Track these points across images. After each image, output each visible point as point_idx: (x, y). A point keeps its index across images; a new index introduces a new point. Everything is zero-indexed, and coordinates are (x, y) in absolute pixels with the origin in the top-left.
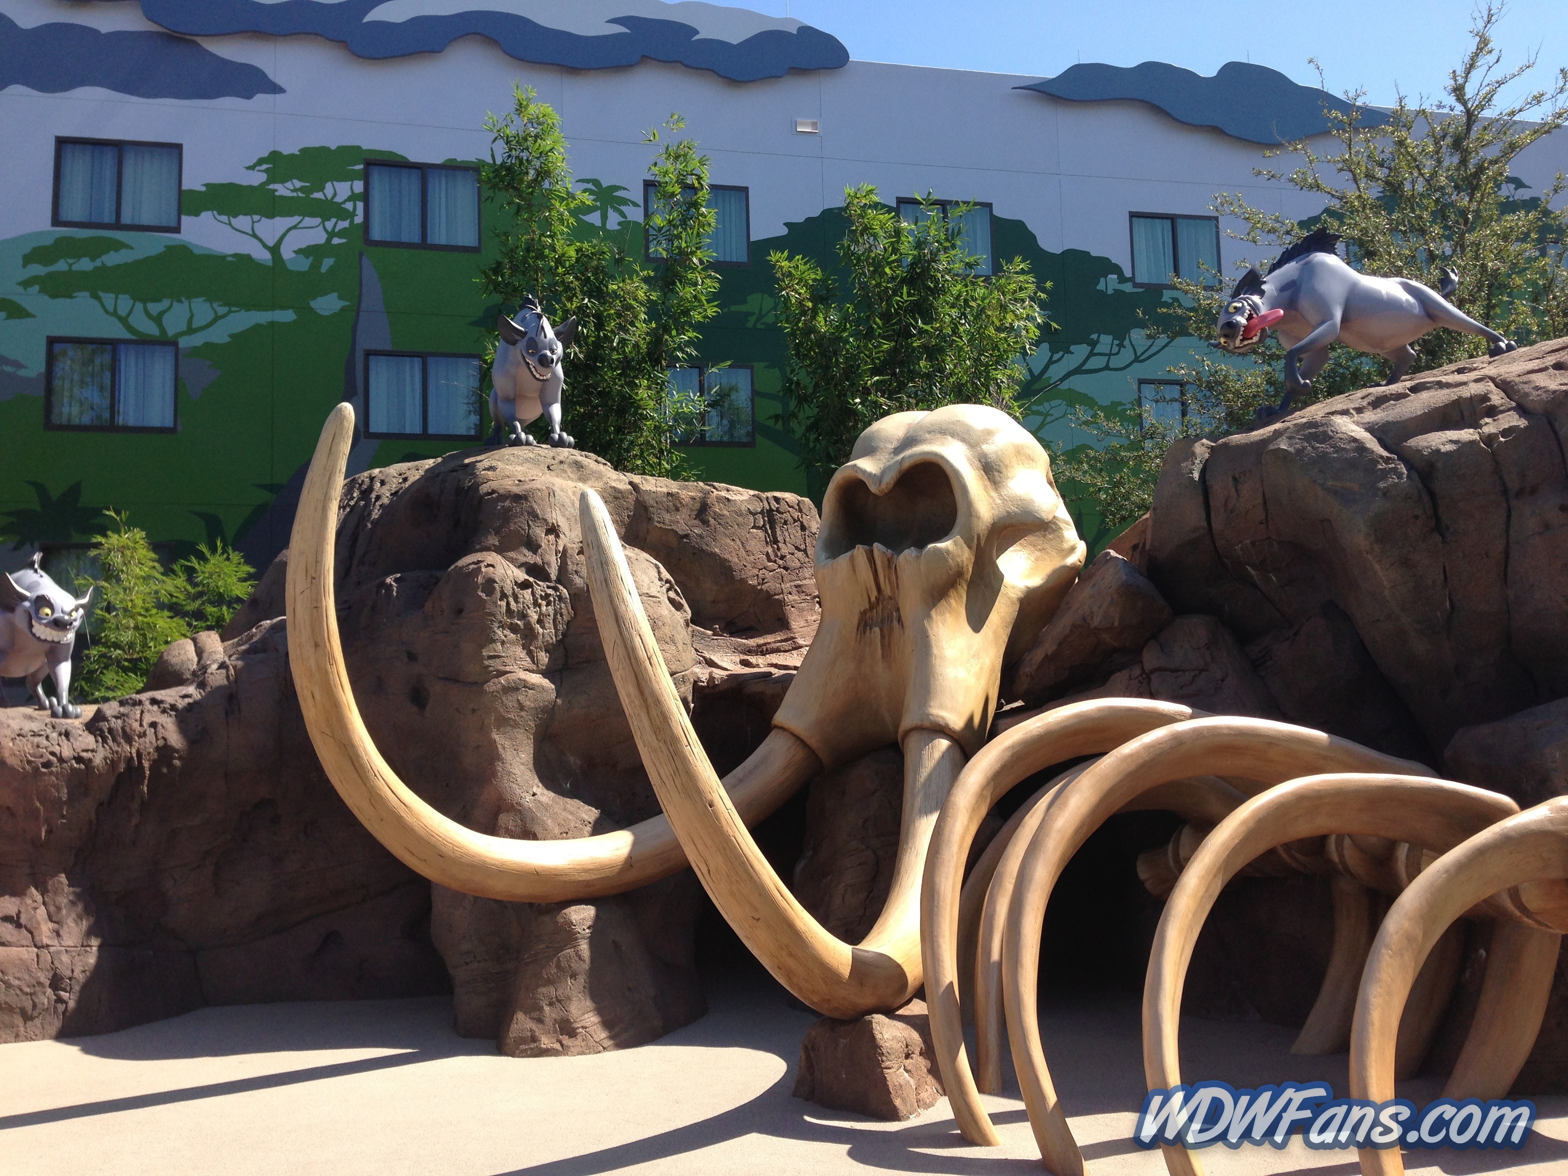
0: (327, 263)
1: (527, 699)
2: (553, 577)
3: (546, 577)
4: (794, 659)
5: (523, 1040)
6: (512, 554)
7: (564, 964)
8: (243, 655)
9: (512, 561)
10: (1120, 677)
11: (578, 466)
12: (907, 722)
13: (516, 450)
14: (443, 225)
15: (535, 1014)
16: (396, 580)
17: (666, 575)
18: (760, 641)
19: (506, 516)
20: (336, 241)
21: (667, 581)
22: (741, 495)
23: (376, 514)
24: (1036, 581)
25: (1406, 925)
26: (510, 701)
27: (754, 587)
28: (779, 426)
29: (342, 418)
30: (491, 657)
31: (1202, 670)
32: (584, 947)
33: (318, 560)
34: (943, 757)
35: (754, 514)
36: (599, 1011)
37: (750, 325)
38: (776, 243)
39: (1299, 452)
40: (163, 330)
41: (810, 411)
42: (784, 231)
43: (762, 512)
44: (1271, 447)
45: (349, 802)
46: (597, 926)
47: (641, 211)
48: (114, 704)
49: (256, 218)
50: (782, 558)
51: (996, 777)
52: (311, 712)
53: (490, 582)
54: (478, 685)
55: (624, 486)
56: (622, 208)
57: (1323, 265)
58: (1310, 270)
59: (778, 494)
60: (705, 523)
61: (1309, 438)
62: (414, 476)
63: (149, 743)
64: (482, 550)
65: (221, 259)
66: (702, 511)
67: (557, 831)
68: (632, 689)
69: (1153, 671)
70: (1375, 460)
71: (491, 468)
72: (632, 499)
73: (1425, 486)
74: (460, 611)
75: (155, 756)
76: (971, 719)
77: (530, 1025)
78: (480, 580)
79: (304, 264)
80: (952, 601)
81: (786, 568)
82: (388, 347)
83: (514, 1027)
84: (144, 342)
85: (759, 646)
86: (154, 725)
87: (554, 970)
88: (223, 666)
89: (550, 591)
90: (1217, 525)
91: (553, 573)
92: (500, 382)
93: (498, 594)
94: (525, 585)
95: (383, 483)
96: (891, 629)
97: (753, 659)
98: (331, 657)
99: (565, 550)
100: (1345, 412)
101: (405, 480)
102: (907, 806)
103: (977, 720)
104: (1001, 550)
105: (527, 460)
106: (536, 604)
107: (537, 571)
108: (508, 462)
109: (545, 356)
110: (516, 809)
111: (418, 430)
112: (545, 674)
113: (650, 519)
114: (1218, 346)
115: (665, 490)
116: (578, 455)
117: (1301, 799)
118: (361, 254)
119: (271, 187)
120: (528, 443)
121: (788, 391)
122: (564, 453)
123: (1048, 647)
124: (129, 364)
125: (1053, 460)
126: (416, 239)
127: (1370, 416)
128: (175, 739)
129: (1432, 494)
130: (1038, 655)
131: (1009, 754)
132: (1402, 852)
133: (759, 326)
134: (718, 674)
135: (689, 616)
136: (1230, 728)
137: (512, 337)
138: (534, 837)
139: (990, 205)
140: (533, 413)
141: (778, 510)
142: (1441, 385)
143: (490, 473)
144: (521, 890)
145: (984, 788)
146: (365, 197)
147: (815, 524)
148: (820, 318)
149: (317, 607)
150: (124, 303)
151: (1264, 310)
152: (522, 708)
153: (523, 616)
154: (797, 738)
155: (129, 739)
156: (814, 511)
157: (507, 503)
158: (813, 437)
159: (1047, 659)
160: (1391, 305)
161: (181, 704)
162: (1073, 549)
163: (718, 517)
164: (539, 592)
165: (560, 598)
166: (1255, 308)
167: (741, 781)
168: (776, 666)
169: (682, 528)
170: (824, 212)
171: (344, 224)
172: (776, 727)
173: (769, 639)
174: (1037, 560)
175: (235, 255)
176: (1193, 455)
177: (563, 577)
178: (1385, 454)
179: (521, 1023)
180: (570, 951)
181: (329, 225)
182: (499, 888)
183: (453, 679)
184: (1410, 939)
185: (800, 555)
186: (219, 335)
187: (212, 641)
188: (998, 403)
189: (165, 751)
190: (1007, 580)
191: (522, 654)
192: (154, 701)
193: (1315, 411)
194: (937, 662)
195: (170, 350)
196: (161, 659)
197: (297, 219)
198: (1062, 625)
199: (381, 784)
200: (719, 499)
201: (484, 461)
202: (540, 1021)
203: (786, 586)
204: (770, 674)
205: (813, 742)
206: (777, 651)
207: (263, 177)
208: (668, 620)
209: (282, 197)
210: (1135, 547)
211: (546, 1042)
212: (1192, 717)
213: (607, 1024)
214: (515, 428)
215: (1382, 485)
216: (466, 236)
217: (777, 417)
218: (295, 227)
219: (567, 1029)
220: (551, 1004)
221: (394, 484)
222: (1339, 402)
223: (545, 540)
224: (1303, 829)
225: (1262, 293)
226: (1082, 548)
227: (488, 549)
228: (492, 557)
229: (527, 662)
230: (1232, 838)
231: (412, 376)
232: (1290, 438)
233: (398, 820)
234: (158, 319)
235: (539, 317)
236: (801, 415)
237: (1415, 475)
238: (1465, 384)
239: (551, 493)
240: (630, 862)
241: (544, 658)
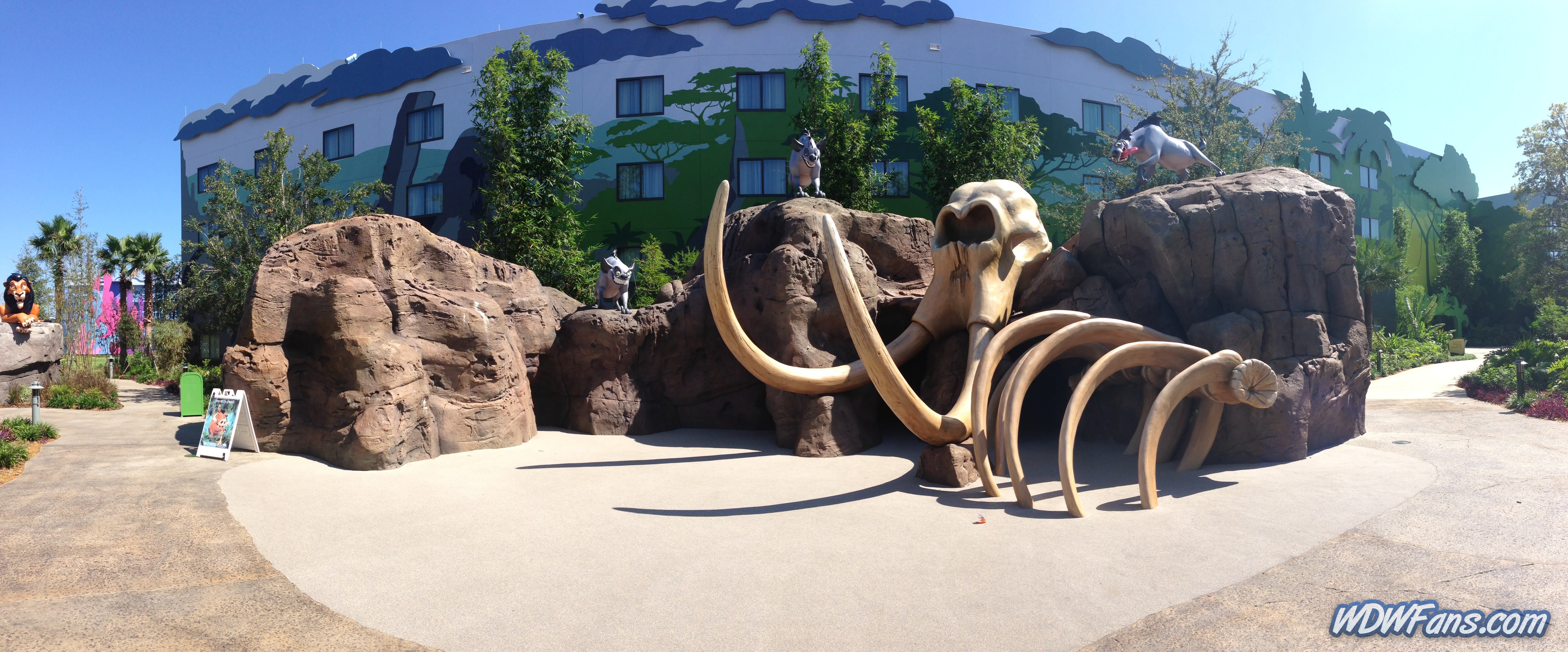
0: (722, 121)
1: (805, 308)
2: (816, 255)
3: (812, 255)
4: (922, 292)
5: (803, 450)
6: (798, 245)
7: (821, 420)
8: (690, 289)
9: (798, 248)
10: (1063, 302)
11: (827, 206)
12: (971, 319)
13: (799, 199)
14: (770, 101)
15: (809, 440)
16: (750, 257)
17: (866, 254)
18: (908, 284)
19: (795, 228)
20: (725, 111)
21: (866, 257)
22: (900, 219)
23: (742, 229)
24: (1030, 259)
25: (1164, 401)
26: (797, 309)
27: (905, 260)
28: (920, 188)
29: (724, 187)
30: (789, 290)
31: (1097, 299)
32: (829, 414)
33: (716, 249)
34: (986, 335)
35: (906, 227)
36: (836, 439)
37: (908, 141)
38: (920, 103)
39: (1140, 208)
40: (658, 156)
41: (933, 181)
42: (924, 97)
43: (909, 227)
44: (1129, 205)
45: (731, 349)
46: (835, 405)
47: (858, 88)
48: (644, 309)
49: (692, 104)
50: (918, 247)
51: (1006, 343)
52: (715, 312)
53: (789, 257)
54: (784, 302)
55: (847, 215)
56: (849, 87)
57: (1155, 130)
58: (1149, 132)
59: (917, 219)
60: (884, 231)
61: (1143, 203)
62: (757, 212)
63: (656, 324)
64: (784, 244)
65: (679, 123)
66: (883, 226)
67: (817, 365)
68: (845, 303)
69: (1078, 299)
70: (1168, 214)
71: (789, 208)
72: (851, 220)
73: (1186, 226)
74: (776, 270)
75: (659, 329)
76: (999, 318)
77: (807, 444)
78: (784, 256)
79: (712, 123)
80: (992, 267)
81: (920, 252)
82: (747, 156)
83: (800, 444)
84: (652, 163)
85: (907, 286)
86: (658, 317)
87: (816, 423)
88: (683, 294)
89: (814, 261)
90: (1107, 237)
91: (816, 253)
92: (793, 169)
93: (792, 263)
94: (803, 259)
95: (744, 215)
96: (965, 280)
97: (904, 292)
98: (722, 289)
99: (821, 243)
100: (1158, 193)
101: (754, 214)
102: (970, 356)
103: (1001, 319)
104: (1015, 246)
105: (804, 204)
106: (808, 267)
107: (809, 253)
108: (796, 205)
109: (812, 156)
110: (800, 355)
111: (760, 193)
112: (812, 297)
113: (859, 230)
114: (1111, 161)
115: (866, 217)
116: (827, 201)
117: (1129, 352)
118: (735, 116)
119: (698, 89)
120: (805, 196)
121: (924, 172)
122: (821, 200)
123: (1034, 288)
124: (647, 171)
125: (1039, 207)
126: (758, 107)
127: (1168, 196)
128: (666, 323)
129: (1188, 229)
130: (1029, 292)
131: (1011, 333)
132: (1169, 373)
133: (912, 142)
134: (889, 298)
135: (876, 272)
136: (1104, 323)
137: (798, 148)
138: (808, 367)
139: (1018, 90)
140: (807, 182)
141: (917, 226)
142: (1194, 186)
143: (789, 210)
144: (802, 389)
145: (1000, 348)
146: (737, 90)
147: (933, 231)
148: (938, 138)
149: (716, 268)
150: (644, 147)
151: (1130, 147)
152: (802, 311)
153: (803, 272)
154: (923, 326)
155: (649, 323)
156: (933, 226)
157: (796, 223)
158: (935, 192)
159: (1034, 293)
160: (1179, 151)
161: (668, 309)
162: (1046, 246)
163: (890, 228)
164: (809, 262)
165: (819, 264)
166: (1126, 145)
167: (897, 345)
168: (915, 295)
169: (873, 234)
170: (942, 89)
171: (729, 103)
172: (914, 321)
173: (912, 283)
174: (1031, 250)
175: (685, 121)
176: (1098, 207)
177: (820, 255)
178: (1172, 212)
179: (803, 443)
180: (823, 415)
181: (722, 104)
182: (793, 388)
183: (773, 299)
184: (1165, 406)
185: (926, 246)
186: (679, 157)
187: (679, 283)
188: (1018, 181)
189: (662, 327)
190: (1017, 258)
191: (802, 288)
192: (658, 308)
193: (1148, 192)
194: (984, 294)
195: (661, 164)
196: (660, 292)
197: (709, 102)
198: (1040, 279)
199: (743, 342)
200: (891, 220)
201: (786, 204)
202: (810, 442)
203: (920, 260)
204: (912, 298)
205: (930, 329)
206: (916, 288)
207: (695, 85)
208: (866, 274)
209: (703, 93)
210: (1074, 246)
211: (813, 451)
212: (1090, 318)
213: (839, 445)
214: (799, 189)
215: (1169, 224)
216: (779, 104)
217: (919, 184)
218: (708, 106)
219: (822, 446)
220: (815, 436)
221: (749, 216)
222: (1156, 189)
223: (812, 239)
224: (1129, 364)
225: (1129, 140)
226: (1050, 246)
227: (787, 243)
228: (789, 247)
229: (805, 292)
230: (1100, 368)
231: (757, 172)
232: (1137, 202)
233: (751, 357)
234: (656, 152)
235: (810, 138)
236: (929, 183)
237: (1182, 221)
238: (1203, 186)
239: (815, 218)
240: (849, 378)
241: (812, 290)
